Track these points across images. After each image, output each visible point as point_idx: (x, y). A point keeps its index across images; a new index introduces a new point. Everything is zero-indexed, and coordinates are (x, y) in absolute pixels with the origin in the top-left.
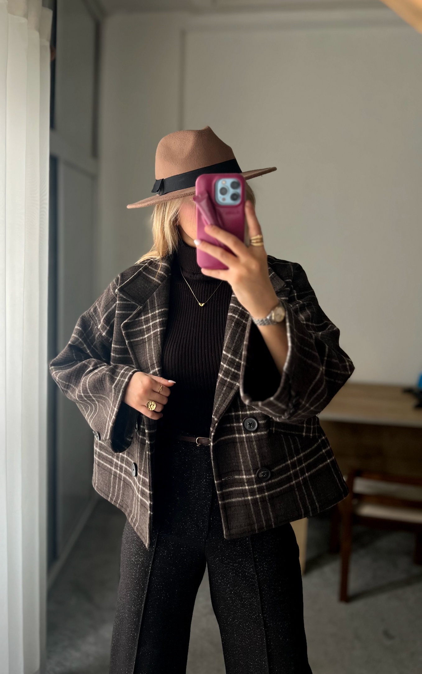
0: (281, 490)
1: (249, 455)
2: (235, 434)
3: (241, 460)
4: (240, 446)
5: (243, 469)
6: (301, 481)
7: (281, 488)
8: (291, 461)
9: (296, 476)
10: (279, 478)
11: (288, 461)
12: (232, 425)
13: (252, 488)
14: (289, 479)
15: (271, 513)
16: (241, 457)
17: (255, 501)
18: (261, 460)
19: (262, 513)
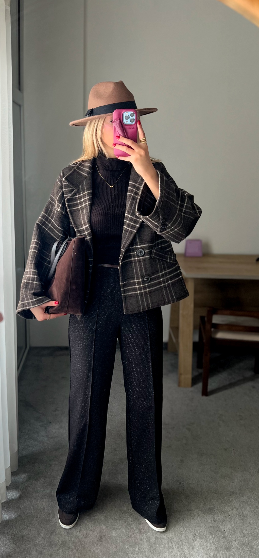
0: (155, 289)
1: (139, 269)
2: (132, 258)
3: (135, 272)
4: (135, 264)
5: (135, 277)
6: (167, 285)
7: (156, 287)
8: (162, 273)
9: (164, 282)
10: (154, 282)
11: (159, 273)
12: (130, 254)
13: (140, 287)
14: (160, 283)
15: (150, 301)
16: (134, 270)
17: (141, 294)
18: (145, 272)
19: (145, 301)
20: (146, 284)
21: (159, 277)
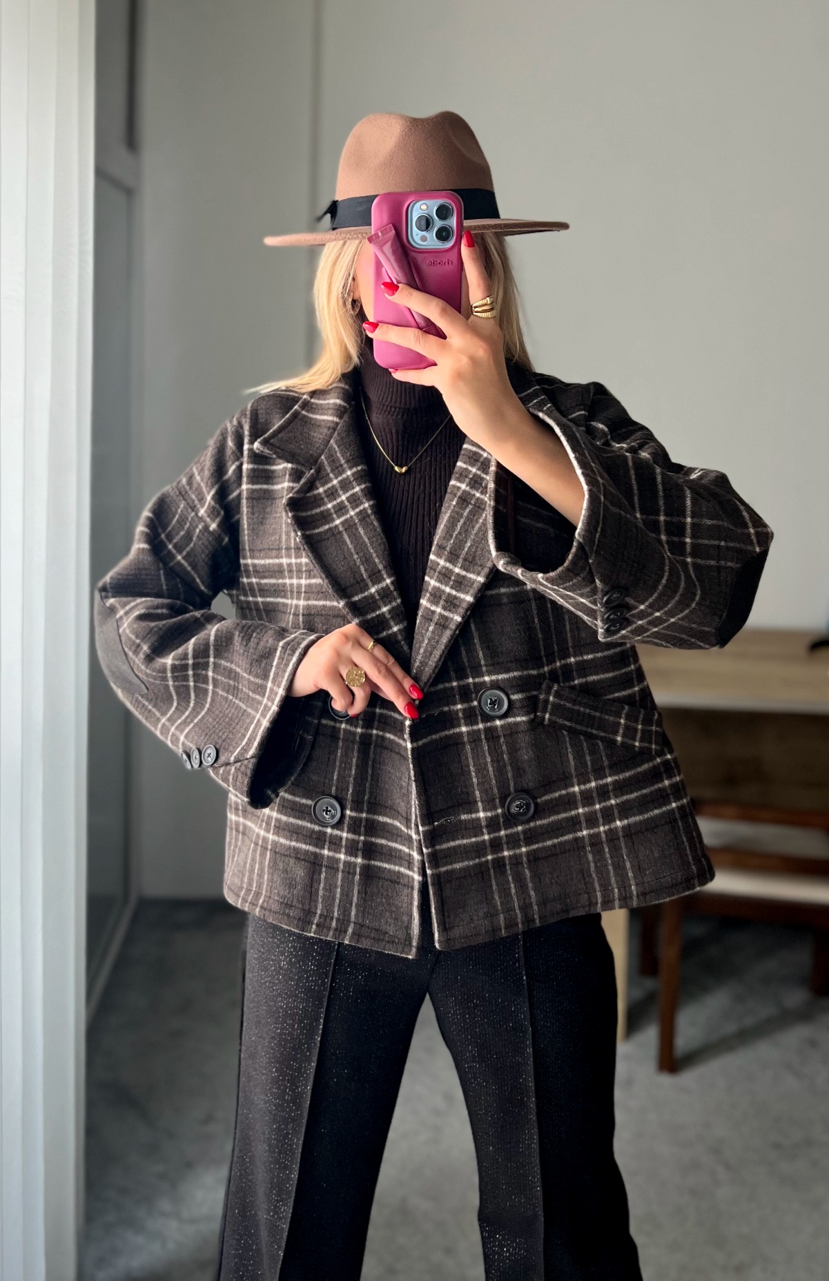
0: (555, 846)
1: (492, 767)
2: (457, 726)
4: (473, 749)
5: (478, 800)
7: (556, 841)
8: (583, 787)
12: (451, 707)
13: (496, 838)
14: (574, 824)
15: (532, 894)
16: (474, 773)
17: (500, 865)
18: (516, 777)
19: (514, 891)
20: (520, 828)
21: (571, 802)
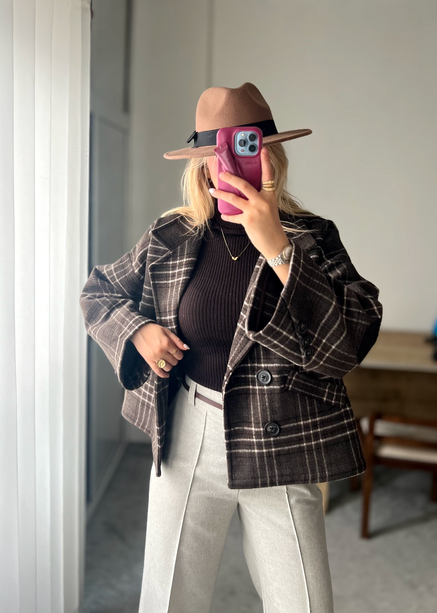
0: (289, 450)
1: (260, 407)
4: (252, 398)
6: (313, 446)
7: (290, 447)
8: (305, 422)
10: (289, 436)
11: (300, 421)
12: (247, 376)
13: (259, 442)
15: (276, 471)
16: (252, 409)
17: (261, 455)
18: (271, 415)
19: (267, 469)
20: (272, 439)
21: (298, 429)
